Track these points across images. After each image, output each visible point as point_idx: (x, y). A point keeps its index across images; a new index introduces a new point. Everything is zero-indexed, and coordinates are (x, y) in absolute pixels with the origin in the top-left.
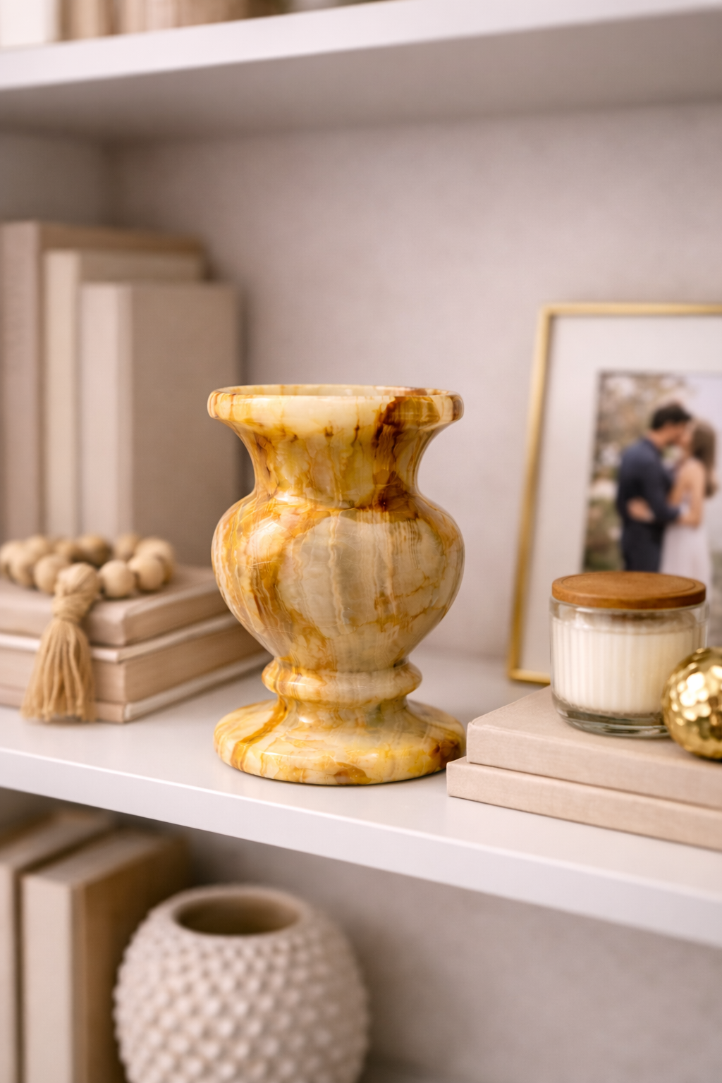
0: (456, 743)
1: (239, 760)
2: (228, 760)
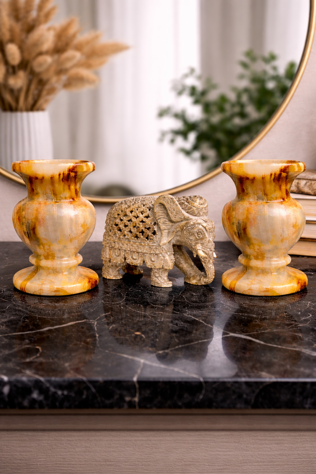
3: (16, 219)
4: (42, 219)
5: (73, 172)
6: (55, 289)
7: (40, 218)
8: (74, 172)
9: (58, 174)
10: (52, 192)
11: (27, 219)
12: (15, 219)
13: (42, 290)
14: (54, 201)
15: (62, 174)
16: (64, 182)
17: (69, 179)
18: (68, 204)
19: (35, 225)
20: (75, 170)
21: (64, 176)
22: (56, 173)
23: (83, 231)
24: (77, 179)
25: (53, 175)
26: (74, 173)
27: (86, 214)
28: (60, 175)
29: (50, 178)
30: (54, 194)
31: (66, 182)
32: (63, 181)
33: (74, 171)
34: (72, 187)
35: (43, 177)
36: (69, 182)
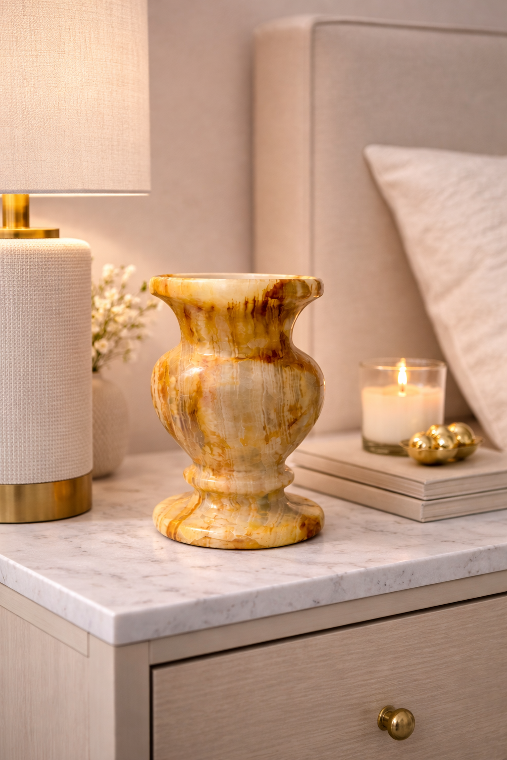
0: (317, 521)
1: (173, 532)
2: (164, 532)
3: (158, 390)
4: (210, 392)
5: (275, 298)
6: (236, 537)
7: (205, 390)
8: (277, 298)
9: (243, 302)
10: (231, 338)
11: (181, 393)
12: (156, 392)
13: (208, 538)
14: (233, 356)
15: (252, 302)
16: (255, 319)
17: (266, 311)
18: (264, 362)
19: (195, 405)
20: (280, 295)
21: (255, 306)
22: (239, 300)
23: (292, 420)
24: (285, 312)
25: (233, 303)
26: (276, 300)
27: (300, 385)
28: (246, 303)
29: (226, 310)
30: (234, 341)
31: (260, 318)
32: (253, 317)
33: (277, 296)
34: (273, 328)
35: (213, 308)
36: (266, 317)
